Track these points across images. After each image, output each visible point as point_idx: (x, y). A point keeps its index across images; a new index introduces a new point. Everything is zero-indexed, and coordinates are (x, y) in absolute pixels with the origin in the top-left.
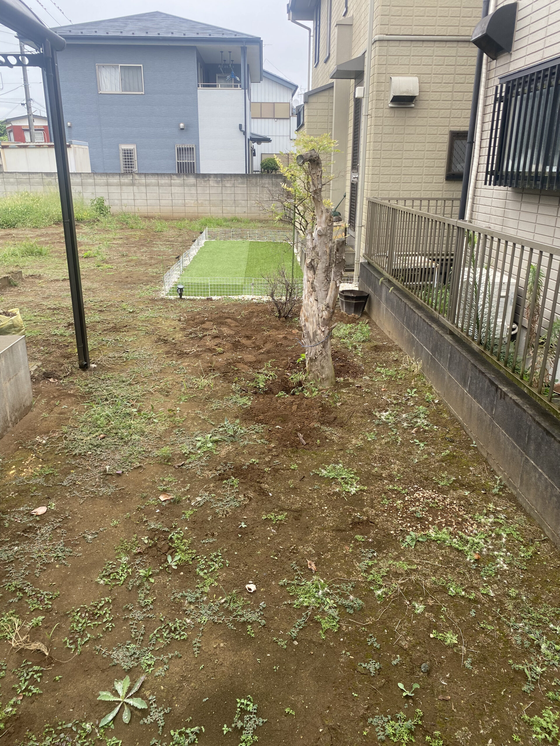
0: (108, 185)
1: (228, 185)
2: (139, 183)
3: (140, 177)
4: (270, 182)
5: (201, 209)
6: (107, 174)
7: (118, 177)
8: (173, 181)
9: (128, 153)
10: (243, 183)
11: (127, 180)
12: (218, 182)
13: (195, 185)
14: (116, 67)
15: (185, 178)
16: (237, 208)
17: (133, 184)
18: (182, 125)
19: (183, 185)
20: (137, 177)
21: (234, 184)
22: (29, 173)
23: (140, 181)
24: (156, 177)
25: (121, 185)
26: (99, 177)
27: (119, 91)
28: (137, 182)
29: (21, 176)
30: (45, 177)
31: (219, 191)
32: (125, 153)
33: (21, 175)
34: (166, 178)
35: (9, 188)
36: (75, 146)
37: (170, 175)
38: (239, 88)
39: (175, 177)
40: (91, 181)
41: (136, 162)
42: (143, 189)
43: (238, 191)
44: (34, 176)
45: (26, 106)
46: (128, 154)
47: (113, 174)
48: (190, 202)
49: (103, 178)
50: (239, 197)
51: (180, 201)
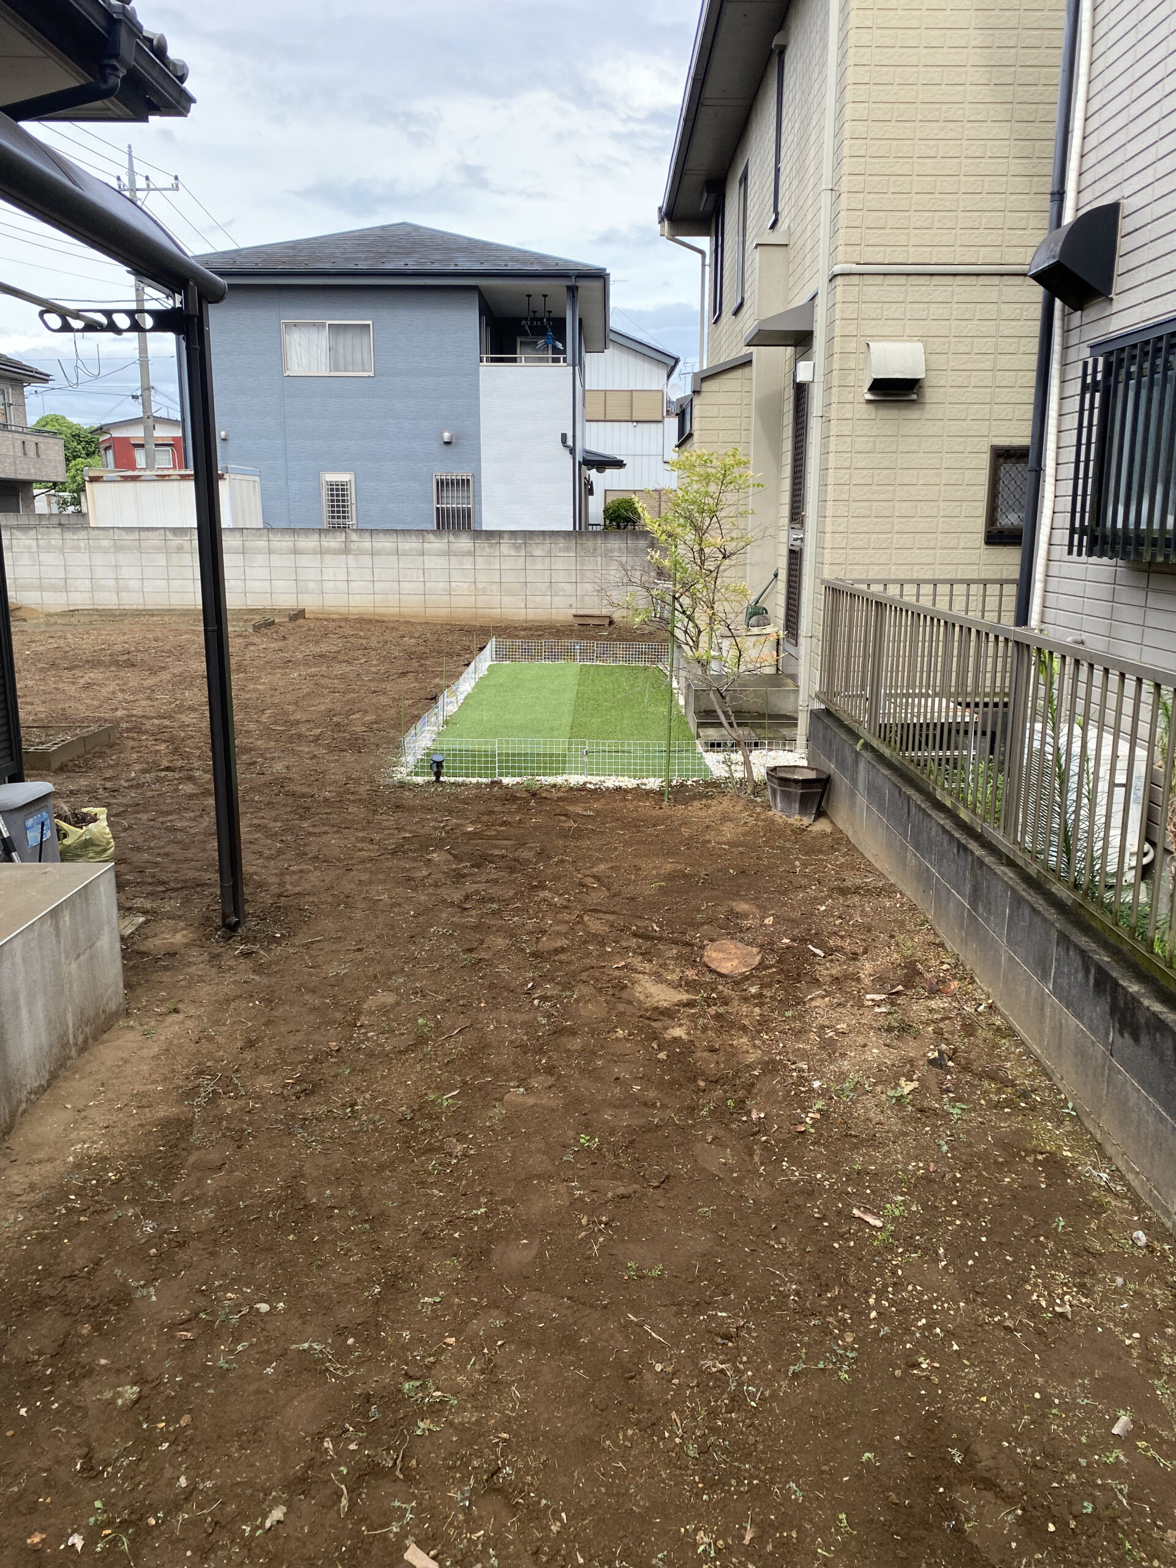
0: (295, 552)
2: (359, 549)
3: (361, 537)
4: (623, 546)
5: (482, 601)
6: (294, 531)
7: (317, 536)
8: (426, 545)
9: (337, 490)
10: (568, 549)
11: (334, 541)
12: (517, 548)
13: (473, 553)
14: (320, 326)
15: (452, 539)
16: (555, 599)
17: (346, 551)
18: (446, 436)
19: (448, 553)
20: (354, 537)
21: (550, 551)
22: (140, 529)
23: (361, 545)
24: (393, 538)
25: (322, 552)
26: (279, 537)
27: (325, 372)
28: (354, 546)
29: (124, 535)
30: (170, 536)
31: (521, 565)
32: (332, 490)
33: (124, 533)
34: (414, 539)
35: (99, 559)
36: (232, 476)
37: (421, 532)
38: (562, 363)
39: (431, 537)
40: (262, 543)
41: (354, 507)
42: (366, 560)
43: (558, 564)
44: (150, 534)
45: (140, 400)
46: (338, 493)
47: (308, 531)
48: (462, 586)
49: (287, 538)
50: (560, 577)
51: (441, 584)
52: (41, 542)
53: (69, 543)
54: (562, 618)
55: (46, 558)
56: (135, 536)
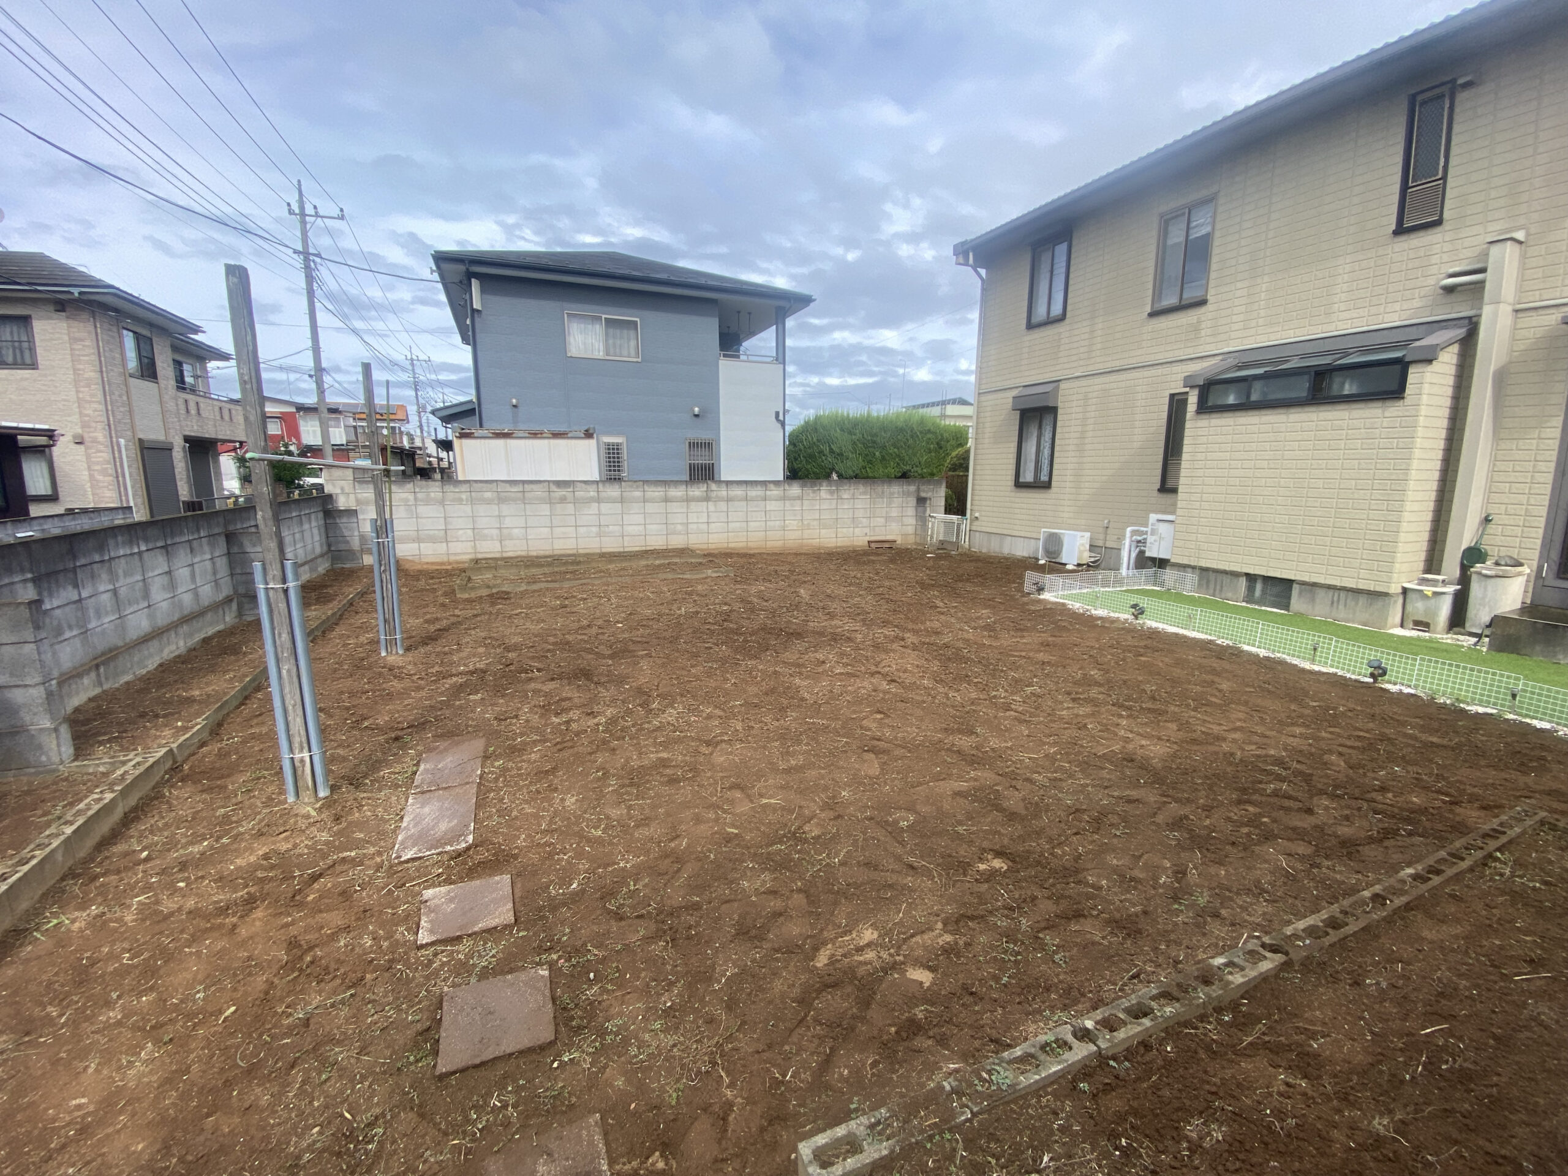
0: (667, 500)
1: (845, 496)
2: (717, 496)
5: (807, 533)
6: (665, 483)
8: (768, 493)
10: (865, 493)
11: (698, 491)
12: (831, 493)
13: (800, 498)
14: (598, 319)
16: (856, 530)
17: (707, 499)
18: (696, 410)
19: (784, 498)
22: (524, 482)
23: (719, 493)
24: (744, 487)
25: (688, 500)
26: (653, 488)
27: (601, 356)
28: (714, 494)
30: (553, 488)
31: (834, 506)
33: (507, 485)
34: (759, 488)
40: (638, 494)
42: (723, 505)
43: (859, 504)
48: (792, 523)
49: (660, 489)
50: (859, 514)
51: (778, 523)
52: (419, 495)
53: (450, 496)
54: (860, 544)
55: (422, 510)
56: (520, 488)
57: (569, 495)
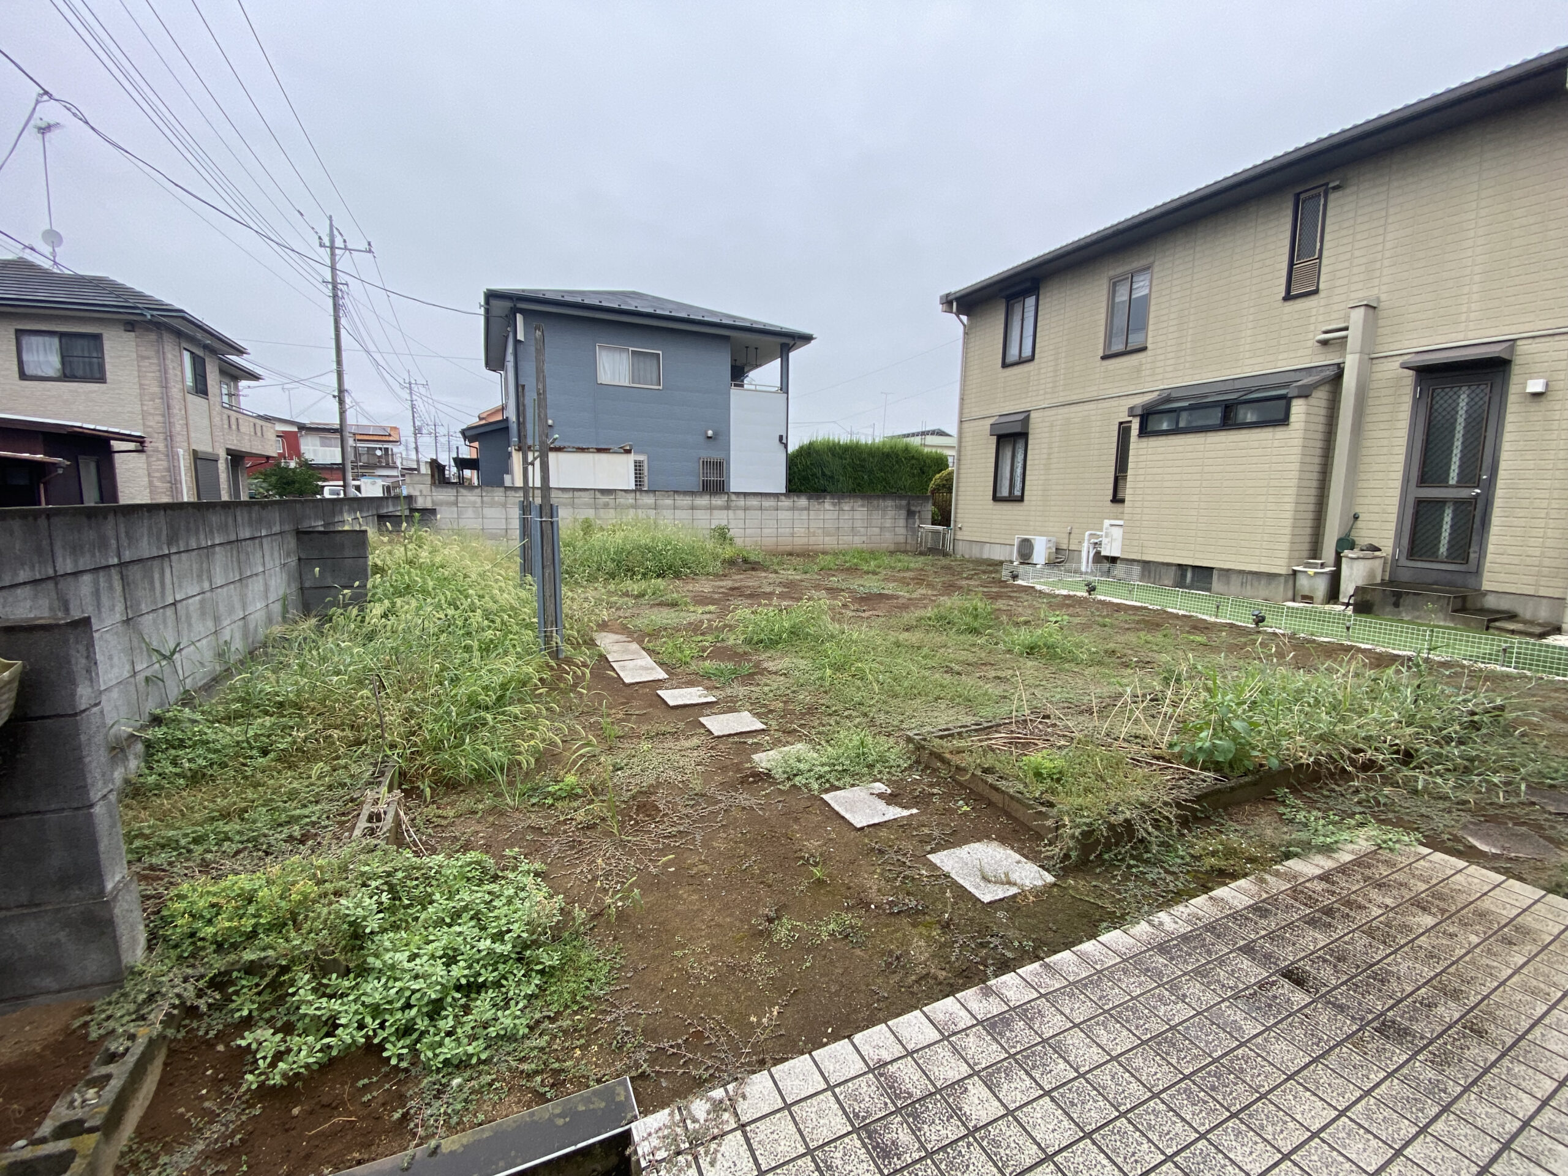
0: (693, 508)
2: (736, 506)
5: (812, 540)
8: (780, 503)
10: (863, 506)
11: (720, 500)
12: (834, 505)
13: (807, 509)
14: (625, 351)
15: (796, 499)
16: (855, 537)
17: (727, 508)
18: (710, 433)
19: (793, 509)
20: (733, 497)
21: (854, 507)
23: (738, 503)
24: (759, 498)
25: (711, 508)
26: (681, 497)
27: (627, 383)
30: (598, 495)
31: (836, 517)
34: (772, 499)
37: (777, 495)
40: (669, 502)
41: (647, 478)
42: (740, 513)
48: (800, 530)
49: (685, 498)
50: (858, 524)
51: (787, 530)
57: (612, 502)
